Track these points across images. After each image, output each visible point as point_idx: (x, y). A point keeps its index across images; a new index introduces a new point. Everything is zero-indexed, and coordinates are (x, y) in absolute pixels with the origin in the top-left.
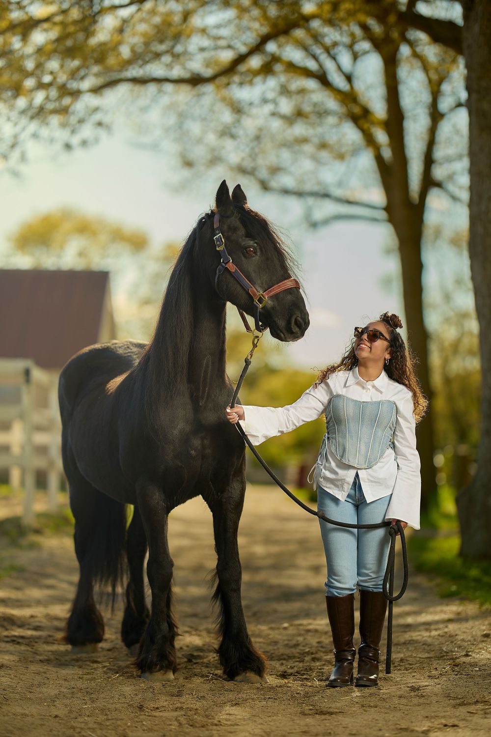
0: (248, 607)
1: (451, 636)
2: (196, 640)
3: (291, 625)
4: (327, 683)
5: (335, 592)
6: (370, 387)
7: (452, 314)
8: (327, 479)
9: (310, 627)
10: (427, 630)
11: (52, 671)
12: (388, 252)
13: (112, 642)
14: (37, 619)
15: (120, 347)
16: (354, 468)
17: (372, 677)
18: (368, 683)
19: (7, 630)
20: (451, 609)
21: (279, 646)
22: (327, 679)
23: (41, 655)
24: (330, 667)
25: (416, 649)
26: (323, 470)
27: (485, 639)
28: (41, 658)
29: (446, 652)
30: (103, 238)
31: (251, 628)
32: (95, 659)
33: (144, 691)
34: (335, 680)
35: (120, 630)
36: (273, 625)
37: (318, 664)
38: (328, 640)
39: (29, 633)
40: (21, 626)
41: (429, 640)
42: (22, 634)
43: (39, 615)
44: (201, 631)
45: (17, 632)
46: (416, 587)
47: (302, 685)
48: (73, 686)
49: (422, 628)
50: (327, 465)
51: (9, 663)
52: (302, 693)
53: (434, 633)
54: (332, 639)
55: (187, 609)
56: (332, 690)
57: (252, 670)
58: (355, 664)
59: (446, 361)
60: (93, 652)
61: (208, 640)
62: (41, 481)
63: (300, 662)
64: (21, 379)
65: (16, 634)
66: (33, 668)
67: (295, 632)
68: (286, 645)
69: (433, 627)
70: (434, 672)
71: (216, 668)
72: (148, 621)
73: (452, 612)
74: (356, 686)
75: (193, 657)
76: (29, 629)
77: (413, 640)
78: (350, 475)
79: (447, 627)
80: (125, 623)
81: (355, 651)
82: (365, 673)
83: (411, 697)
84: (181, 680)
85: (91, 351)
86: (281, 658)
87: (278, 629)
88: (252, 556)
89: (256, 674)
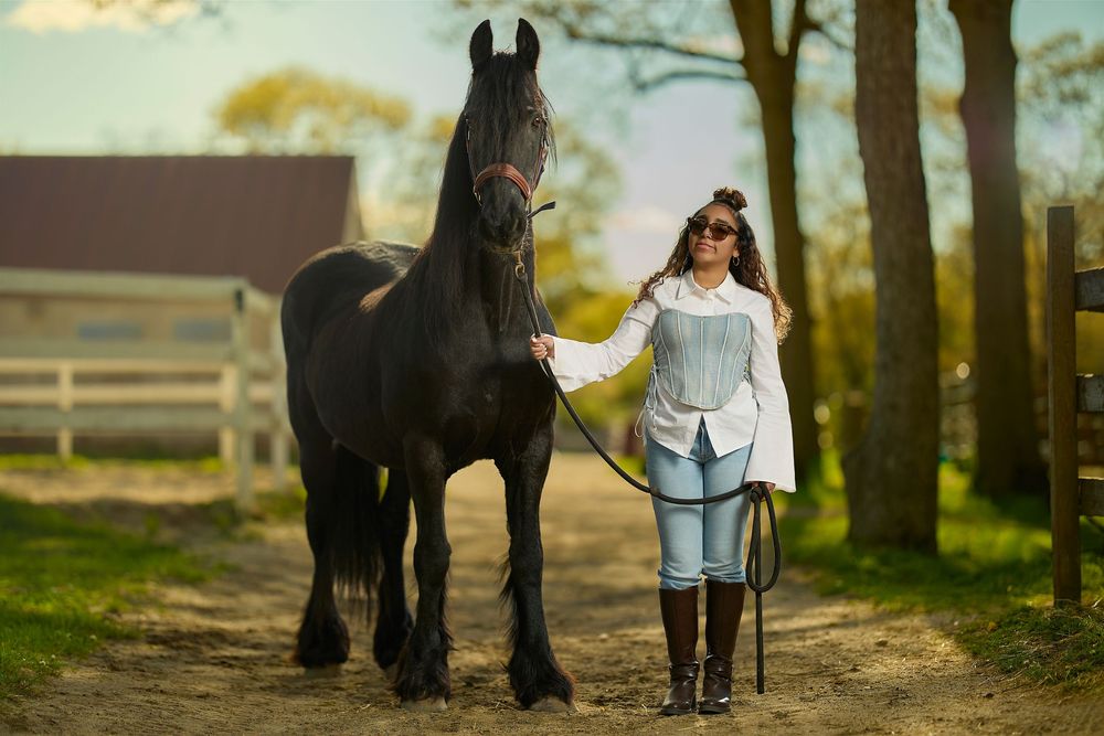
0: (552, 614)
1: (833, 646)
2: (479, 659)
3: (612, 636)
4: (659, 710)
5: (673, 584)
6: (712, 297)
7: (838, 209)
8: (661, 429)
9: (638, 638)
10: (799, 638)
11: (277, 701)
12: (747, 124)
13: (361, 662)
14: (256, 635)
15: (369, 251)
16: (697, 409)
17: (722, 701)
18: (715, 709)
19: (214, 648)
20: (837, 610)
21: (594, 663)
22: (660, 705)
23: (263, 680)
24: (664, 689)
25: (784, 663)
26: (656, 417)
27: (881, 648)
28: (262, 684)
29: (826, 667)
30: (346, 111)
31: (555, 641)
32: (338, 685)
33: (406, 725)
34: (670, 706)
35: (371, 647)
36: (587, 637)
37: (647, 685)
38: (662, 655)
39: (246, 653)
40: (235, 644)
41: (803, 651)
42: (235, 654)
43: (260, 629)
44: (485, 646)
45: (229, 651)
46: (788, 584)
47: (625, 713)
48: (307, 721)
49: (794, 635)
50: (660, 409)
51: (218, 692)
52: (624, 723)
53: (809, 642)
54: (667, 653)
55: (468, 619)
56: (666, 718)
57: (555, 694)
58: (699, 685)
59: (831, 277)
60: (335, 676)
61: (495, 657)
62: (262, 451)
63: (622, 683)
64: (231, 307)
65: (228, 654)
66: (250, 697)
67: (616, 644)
68: (604, 662)
69: (808, 634)
70: (808, 693)
71: (506, 693)
72: (410, 631)
73: (835, 615)
74: (699, 714)
75: (472, 681)
76: (245, 647)
77: (780, 652)
78: (692, 422)
79: (827, 634)
80: (378, 637)
81: (698, 665)
82: (712, 695)
83: (776, 726)
84: (457, 710)
85: (330, 257)
86: (597, 679)
87: (594, 641)
88: (558, 548)
89: (560, 699)
